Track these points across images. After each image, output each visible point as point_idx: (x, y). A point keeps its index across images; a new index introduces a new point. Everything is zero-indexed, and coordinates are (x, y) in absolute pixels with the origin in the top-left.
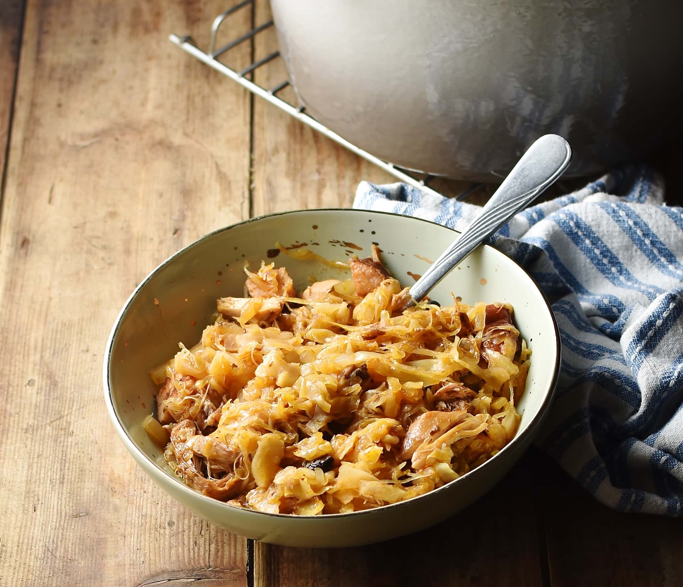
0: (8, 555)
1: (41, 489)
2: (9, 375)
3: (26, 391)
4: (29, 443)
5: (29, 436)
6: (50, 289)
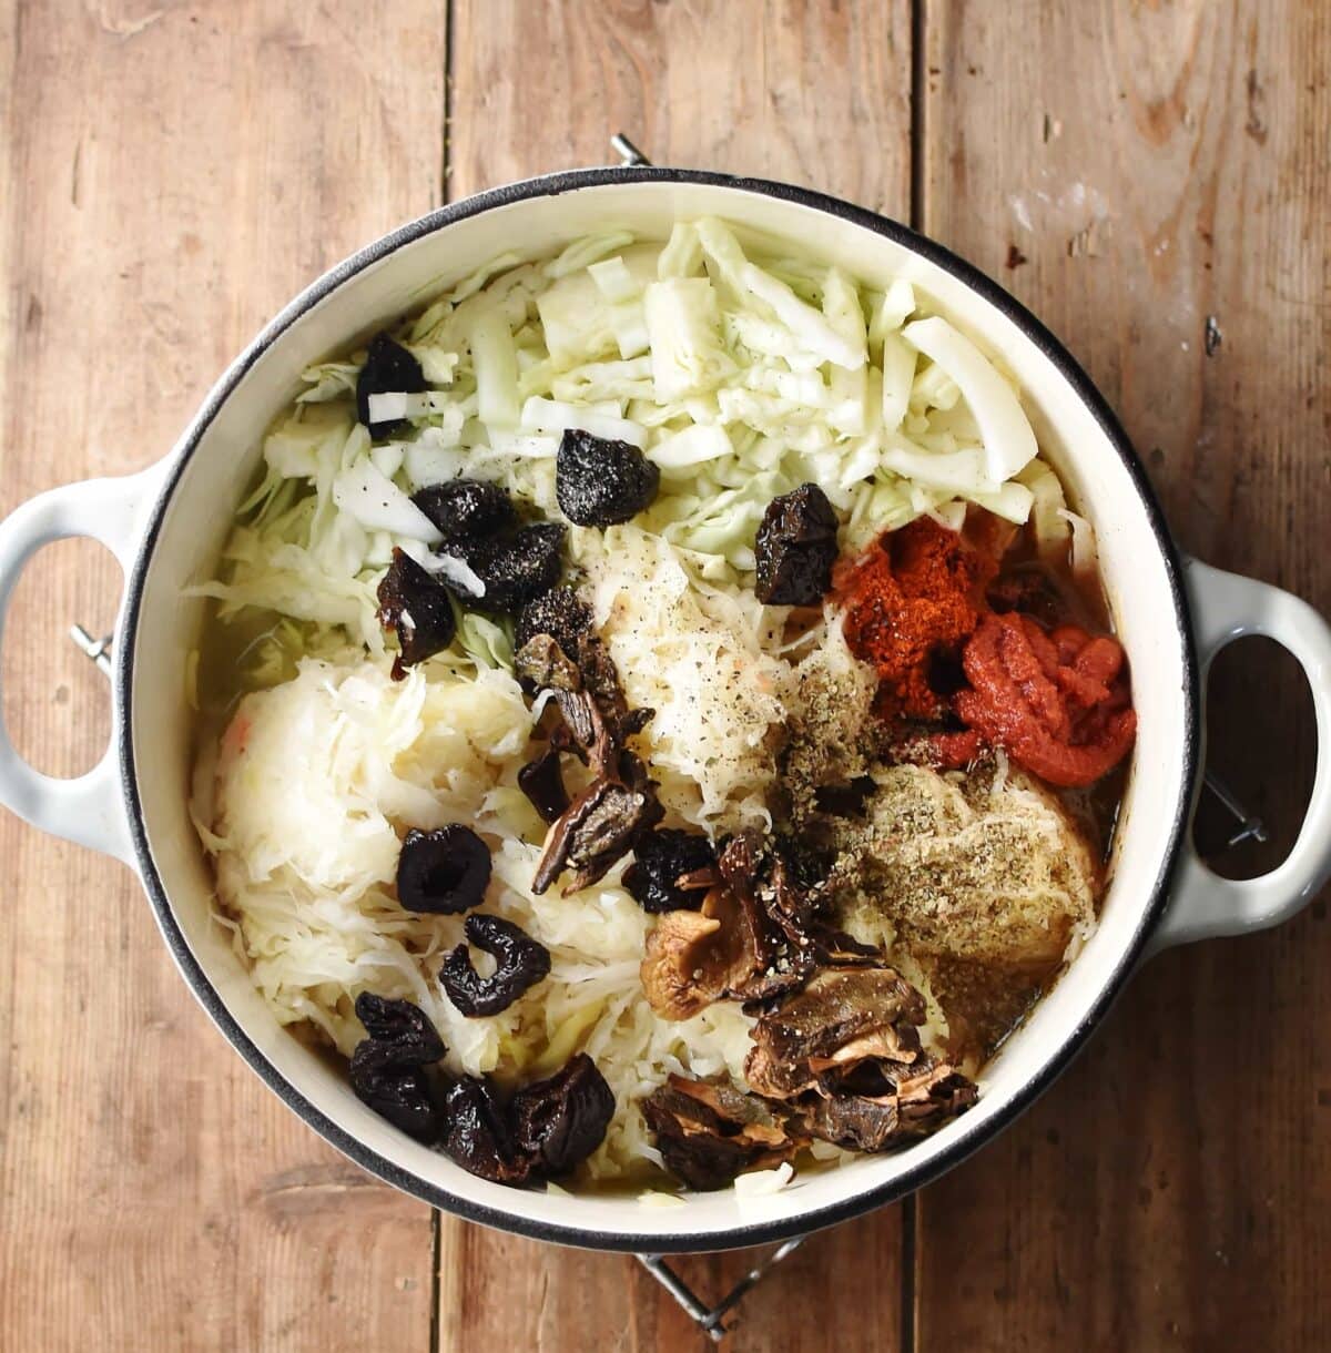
0: (44, 1111)
1: (90, 959)
2: (23, 674)
3: (54, 717)
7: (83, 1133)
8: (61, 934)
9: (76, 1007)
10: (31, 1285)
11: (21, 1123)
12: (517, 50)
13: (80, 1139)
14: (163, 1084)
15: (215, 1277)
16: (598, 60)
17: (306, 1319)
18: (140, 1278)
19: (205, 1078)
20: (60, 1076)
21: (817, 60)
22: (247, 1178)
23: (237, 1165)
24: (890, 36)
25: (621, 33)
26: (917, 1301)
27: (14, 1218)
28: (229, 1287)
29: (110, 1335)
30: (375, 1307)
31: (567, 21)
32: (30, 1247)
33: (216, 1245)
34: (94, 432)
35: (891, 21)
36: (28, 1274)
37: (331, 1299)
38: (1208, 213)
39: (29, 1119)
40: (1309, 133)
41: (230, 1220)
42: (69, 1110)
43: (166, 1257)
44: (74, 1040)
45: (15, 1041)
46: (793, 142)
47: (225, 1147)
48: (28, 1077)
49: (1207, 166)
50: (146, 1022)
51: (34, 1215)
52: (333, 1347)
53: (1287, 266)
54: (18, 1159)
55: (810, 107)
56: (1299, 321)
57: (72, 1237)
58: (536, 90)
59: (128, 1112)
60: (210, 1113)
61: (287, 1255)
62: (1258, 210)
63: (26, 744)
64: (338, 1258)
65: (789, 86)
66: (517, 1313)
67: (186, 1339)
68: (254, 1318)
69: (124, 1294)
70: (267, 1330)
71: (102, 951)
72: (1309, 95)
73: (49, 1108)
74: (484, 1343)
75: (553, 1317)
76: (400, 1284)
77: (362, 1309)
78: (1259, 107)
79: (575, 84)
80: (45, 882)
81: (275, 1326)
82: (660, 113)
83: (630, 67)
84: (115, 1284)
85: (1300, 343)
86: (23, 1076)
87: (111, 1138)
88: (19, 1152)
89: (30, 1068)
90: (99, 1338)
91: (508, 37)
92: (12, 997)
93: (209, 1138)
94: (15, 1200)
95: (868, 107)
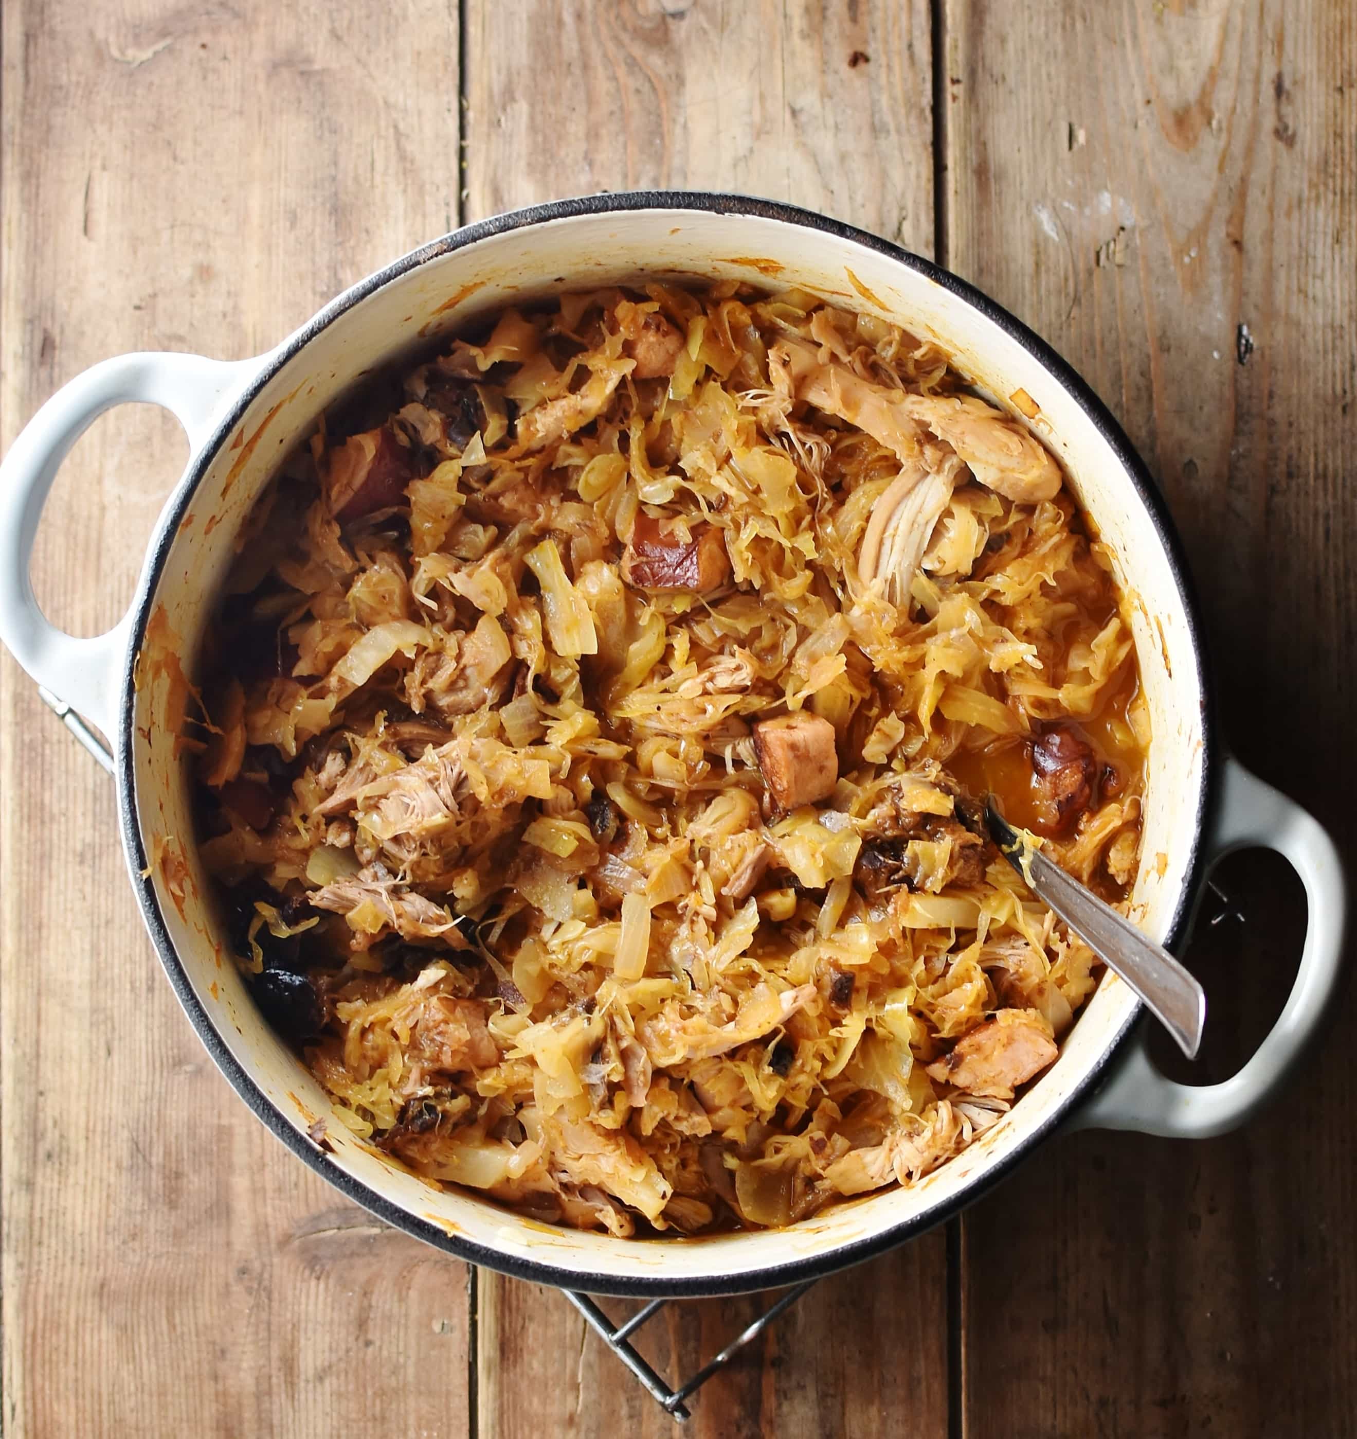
0: (72, 1158)
1: (116, 1003)
2: (42, 714)
3: (75, 753)
4: (88, 889)
5: (88, 871)
6: (100, 481)
7: (112, 1180)
8: (86, 977)
9: (102, 1052)
10: (62, 1335)
11: (49, 1170)
12: (533, 70)
13: (109, 1186)
14: (192, 1129)
15: (249, 1323)
16: (614, 78)
17: (342, 1365)
18: (172, 1326)
19: (235, 1121)
20: (88, 1122)
21: (836, 72)
22: (279, 1224)
23: (269, 1210)
24: (910, 46)
25: (637, 50)
26: (963, 1333)
27: (44, 1267)
28: (263, 1334)
29: (143, 1384)
30: (412, 1353)
31: (581, 38)
32: (60, 1296)
33: (249, 1290)
34: (111, 465)
35: (910, 32)
36: (59, 1326)
37: (368, 1343)
38: (1238, 219)
39: (57, 1166)
40: (1338, 135)
41: (264, 1266)
42: (98, 1156)
43: (199, 1304)
44: (101, 1085)
45: (41, 1088)
46: (814, 157)
47: (257, 1191)
48: (55, 1123)
49: (1235, 171)
50: (174, 1065)
51: (64, 1265)
52: (370, 1392)
53: (1319, 271)
54: (47, 1208)
55: (830, 122)
56: (1333, 327)
57: (102, 1286)
58: (551, 109)
59: (157, 1158)
60: (240, 1158)
61: (321, 1298)
62: (1288, 214)
63: (47, 784)
64: (374, 1303)
65: (809, 100)
66: (556, 1354)
67: (220, 1387)
68: (289, 1366)
69: (156, 1343)
70: (303, 1377)
71: (128, 995)
72: (1338, 96)
73: (77, 1155)
74: (524, 1385)
75: (593, 1357)
76: (437, 1327)
77: (399, 1353)
78: (1287, 110)
79: (590, 102)
80: (69, 924)
81: (311, 1372)
82: (678, 130)
83: (647, 85)
84: (147, 1334)
85: (1334, 348)
86: (50, 1123)
87: (140, 1183)
88: (47, 1202)
89: (57, 1114)
90: (132, 1388)
91: (522, 55)
92: (38, 1041)
93: (240, 1183)
94: (44, 1250)
95: (888, 118)
